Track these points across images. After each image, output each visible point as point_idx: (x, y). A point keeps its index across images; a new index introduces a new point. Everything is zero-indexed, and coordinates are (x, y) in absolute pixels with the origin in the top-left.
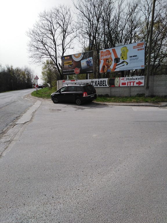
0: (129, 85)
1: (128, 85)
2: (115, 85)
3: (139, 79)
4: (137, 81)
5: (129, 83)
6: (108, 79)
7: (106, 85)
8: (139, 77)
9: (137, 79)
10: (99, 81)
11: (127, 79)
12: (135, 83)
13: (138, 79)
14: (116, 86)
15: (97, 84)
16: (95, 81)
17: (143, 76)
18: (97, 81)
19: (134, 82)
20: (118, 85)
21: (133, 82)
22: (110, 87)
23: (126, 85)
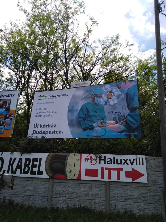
0: (106, 178)
1: (102, 177)
2: (68, 174)
3: (132, 164)
4: (128, 168)
5: (106, 172)
6: (47, 154)
7: (40, 173)
8: (132, 157)
9: (126, 162)
10: (21, 159)
11: (100, 160)
12: (123, 174)
13: (128, 162)
14: (69, 176)
15: (15, 166)
16: (11, 159)
17: (141, 157)
18: (15, 159)
19: (119, 170)
20: (77, 176)
21: (115, 169)
22: (51, 178)
23: (99, 178)
